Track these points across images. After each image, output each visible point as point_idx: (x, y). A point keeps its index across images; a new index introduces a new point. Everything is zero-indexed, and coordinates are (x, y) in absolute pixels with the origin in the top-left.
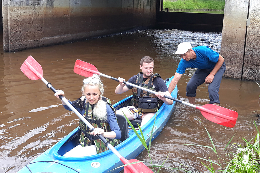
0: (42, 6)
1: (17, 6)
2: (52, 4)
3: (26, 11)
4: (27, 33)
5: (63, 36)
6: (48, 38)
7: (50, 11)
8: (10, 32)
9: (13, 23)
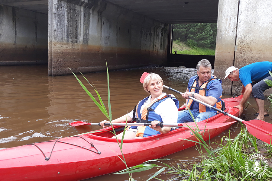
0: (79, 43)
1: (59, 42)
2: (87, 42)
3: (67, 46)
4: (67, 63)
5: (95, 67)
6: (84, 68)
7: (85, 48)
8: (53, 61)
9: (56, 54)
